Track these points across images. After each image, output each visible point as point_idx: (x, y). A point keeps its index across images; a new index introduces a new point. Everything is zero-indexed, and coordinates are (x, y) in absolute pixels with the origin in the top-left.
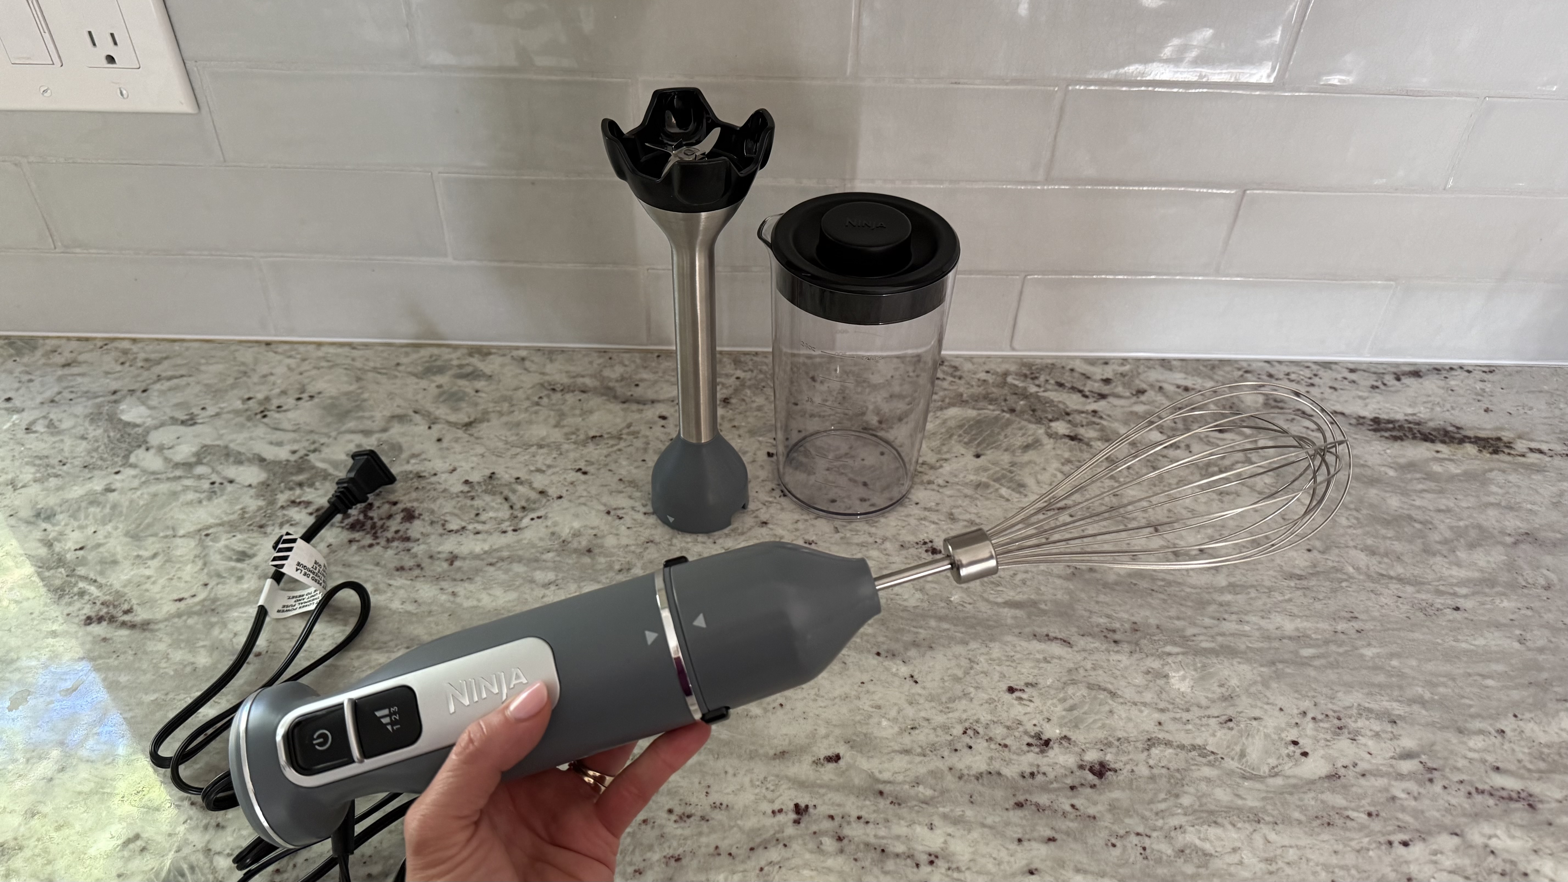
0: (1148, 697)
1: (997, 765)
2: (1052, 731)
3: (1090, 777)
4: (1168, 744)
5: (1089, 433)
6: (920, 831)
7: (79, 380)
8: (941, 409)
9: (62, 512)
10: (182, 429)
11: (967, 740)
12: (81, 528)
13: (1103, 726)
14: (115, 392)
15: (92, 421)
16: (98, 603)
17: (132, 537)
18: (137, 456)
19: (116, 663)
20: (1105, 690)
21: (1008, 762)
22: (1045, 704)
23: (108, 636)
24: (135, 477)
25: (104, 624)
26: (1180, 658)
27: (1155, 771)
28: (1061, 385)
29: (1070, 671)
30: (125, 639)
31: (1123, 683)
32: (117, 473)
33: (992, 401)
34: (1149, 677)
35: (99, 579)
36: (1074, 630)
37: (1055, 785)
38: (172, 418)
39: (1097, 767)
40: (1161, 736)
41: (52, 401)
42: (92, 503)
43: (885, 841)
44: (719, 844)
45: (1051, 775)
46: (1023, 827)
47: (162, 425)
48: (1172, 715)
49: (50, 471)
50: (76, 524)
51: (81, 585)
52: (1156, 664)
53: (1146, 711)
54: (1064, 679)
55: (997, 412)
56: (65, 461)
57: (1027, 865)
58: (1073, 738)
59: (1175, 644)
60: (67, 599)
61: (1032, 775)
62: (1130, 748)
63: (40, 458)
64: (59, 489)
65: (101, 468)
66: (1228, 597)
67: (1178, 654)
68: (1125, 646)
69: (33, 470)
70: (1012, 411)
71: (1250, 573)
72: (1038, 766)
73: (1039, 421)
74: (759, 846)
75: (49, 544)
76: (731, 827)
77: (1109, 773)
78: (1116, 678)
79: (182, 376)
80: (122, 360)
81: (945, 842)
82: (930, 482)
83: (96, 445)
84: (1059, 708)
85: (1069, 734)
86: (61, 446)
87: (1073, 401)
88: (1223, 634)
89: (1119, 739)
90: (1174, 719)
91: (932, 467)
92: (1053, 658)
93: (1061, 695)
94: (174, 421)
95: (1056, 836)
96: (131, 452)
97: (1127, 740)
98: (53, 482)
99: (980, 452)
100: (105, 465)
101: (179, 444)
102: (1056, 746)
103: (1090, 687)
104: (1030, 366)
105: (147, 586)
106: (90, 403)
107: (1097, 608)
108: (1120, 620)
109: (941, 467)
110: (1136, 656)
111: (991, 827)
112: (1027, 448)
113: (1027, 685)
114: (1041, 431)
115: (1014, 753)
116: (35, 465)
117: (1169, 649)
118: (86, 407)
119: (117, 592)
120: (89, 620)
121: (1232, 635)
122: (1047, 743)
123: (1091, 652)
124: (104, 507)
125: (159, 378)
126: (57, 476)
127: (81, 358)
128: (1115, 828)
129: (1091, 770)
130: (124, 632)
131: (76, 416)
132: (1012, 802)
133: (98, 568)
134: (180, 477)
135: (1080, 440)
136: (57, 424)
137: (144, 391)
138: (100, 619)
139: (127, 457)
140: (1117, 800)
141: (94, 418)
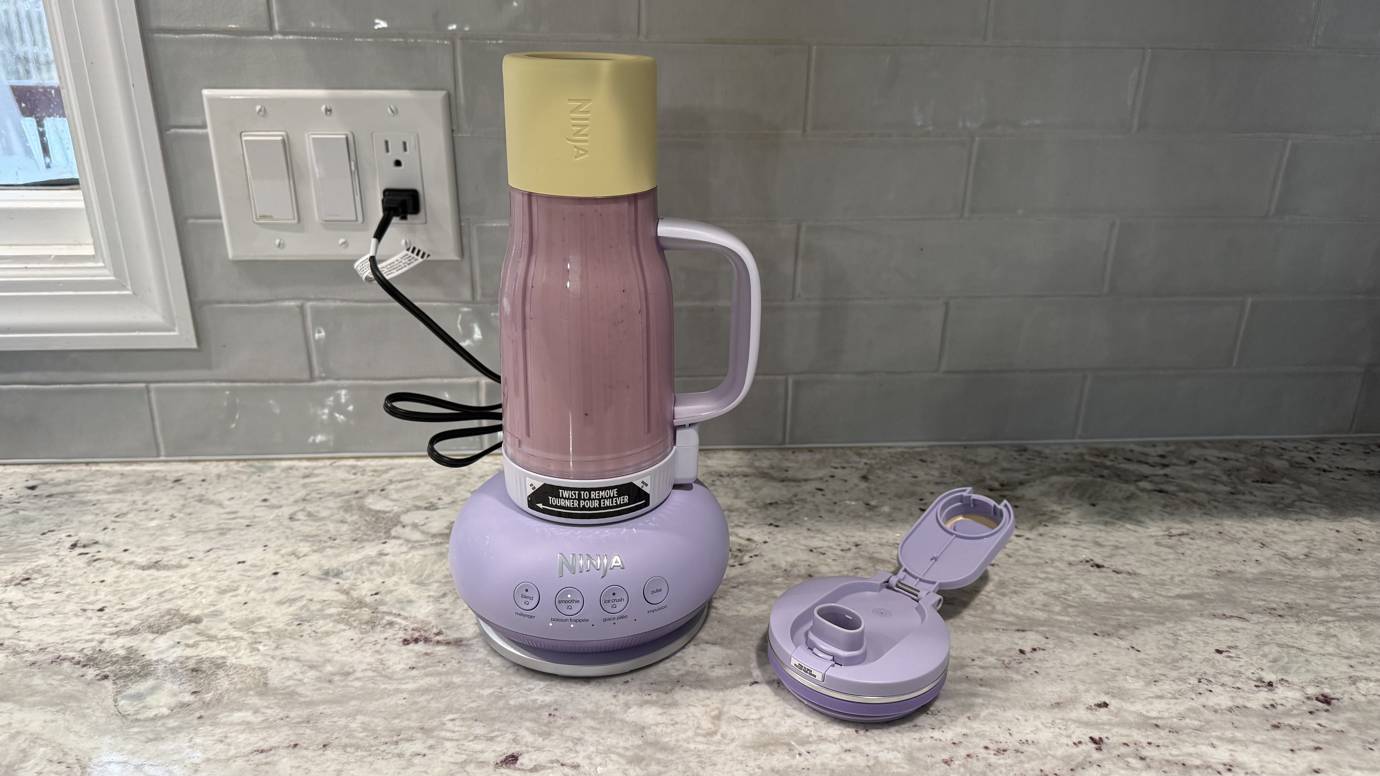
0: (1330, 649)
1: (1240, 702)
2: (1269, 677)
3: (1320, 705)
4: (1367, 679)
5: (1171, 488)
6: (1205, 749)
7: (322, 485)
8: (1044, 477)
9: (348, 571)
10: (428, 513)
11: (1203, 687)
12: (369, 580)
13: (1308, 671)
14: (357, 492)
15: (346, 511)
16: (409, 630)
17: (417, 584)
18: (396, 531)
19: (445, 669)
20: (1293, 647)
21: (1248, 699)
22: (1251, 659)
23: (429, 651)
24: (401, 545)
25: (421, 643)
26: (1337, 624)
27: (1369, 697)
28: (1129, 460)
29: (1257, 636)
30: (445, 652)
31: (1304, 642)
32: (385, 543)
33: (1082, 471)
34: (1322, 637)
35: (402, 613)
36: (1243, 610)
37: (1295, 712)
38: (415, 506)
39: (1321, 697)
40: (1358, 674)
41: (304, 500)
42: (372, 563)
43: (1180, 758)
44: (1042, 768)
45: (1289, 706)
46: (1288, 741)
47: (408, 511)
48: (1358, 660)
49: (325, 544)
50: (364, 578)
51: (388, 618)
52: (1322, 629)
53: (1336, 659)
54: (1257, 642)
55: (1090, 478)
56: (334, 537)
57: (1310, 767)
58: (1290, 680)
59: (1328, 615)
60: (379, 629)
61: (1272, 705)
62: (1340, 684)
63: (312, 536)
64: (337, 556)
65: (368, 540)
66: (1348, 584)
67: (1334, 621)
68: (1290, 618)
69: (308, 544)
70: (1102, 476)
71: (1354, 568)
72: (1274, 700)
73: (1127, 482)
74: (1077, 767)
75: (347, 593)
76: (1046, 756)
77: (1333, 701)
78: (1296, 639)
79: (410, 480)
80: (353, 471)
81: (1231, 755)
82: (1065, 523)
83: (357, 526)
84: (1265, 661)
85: (1285, 677)
86: (327, 528)
87: (1145, 470)
88: (1361, 607)
89: (1326, 679)
90: (1361, 663)
91: (1061, 514)
92: (1238, 629)
93: (1261, 653)
94: (418, 508)
95: (1320, 746)
96: (390, 529)
97: (1332, 678)
98: (330, 552)
99: (1095, 503)
100: (371, 538)
101: (430, 522)
102: (1279, 686)
103: (1279, 645)
104: (1097, 449)
105: (448, 615)
106: (338, 500)
107: (1251, 596)
108: (1274, 602)
109: (1068, 513)
110: (1303, 624)
111: (1262, 743)
112: (1128, 498)
113: (1229, 647)
114: (1132, 488)
115: (1249, 693)
116: (308, 541)
117: (1324, 618)
118: (336, 502)
119: (423, 621)
120: (406, 642)
121: (1367, 607)
122: (1270, 684)
123: (1266, 623)
124: (383, 566)
125: (391, 482)
126: (332, 547)
127: (317, 472)
128: (1362, 737)
129: (1317, 699)
130: (441, 649)
131: (330, 508)
132: (1268, 726)
133: (398, 605)
134: (441, 543)
135: (1167, 492)
136: (316, 514)
137: (382, 490)
138: (416, 641)
139: (388, 532)
140: (1352, 718)
141: (347, 508)
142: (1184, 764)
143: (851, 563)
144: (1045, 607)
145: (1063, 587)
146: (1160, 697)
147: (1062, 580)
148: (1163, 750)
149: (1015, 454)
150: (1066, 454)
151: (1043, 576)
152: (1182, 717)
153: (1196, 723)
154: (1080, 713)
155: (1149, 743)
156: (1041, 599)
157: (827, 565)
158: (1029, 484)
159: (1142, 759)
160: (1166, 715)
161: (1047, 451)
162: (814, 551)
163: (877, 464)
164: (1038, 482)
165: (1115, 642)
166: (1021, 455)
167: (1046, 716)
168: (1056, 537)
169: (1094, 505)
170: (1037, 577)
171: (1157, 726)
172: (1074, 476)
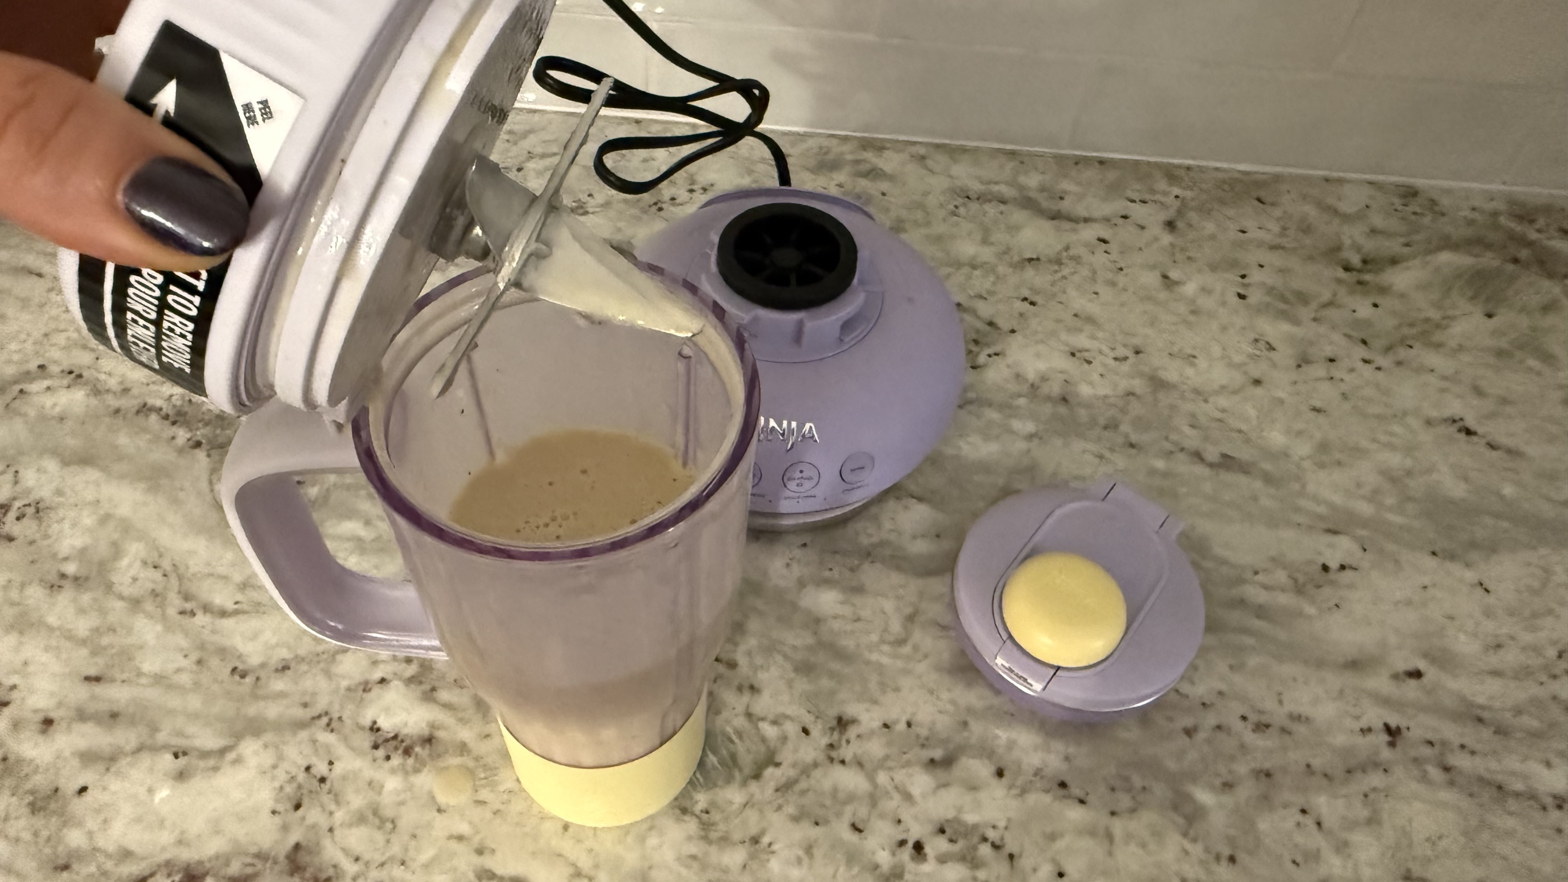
142: (1500, 787)
143: (1124, 384)
144: (1374, 497)
145: (1409, 463)
146: (1496, 673)
147: (1409, 450)
148: (1478, 760)
149: (1397, 201)
150: (1474, 209)
151: (1383, 438)
152: (1518, 711)
153: (1535, 724)
154: (1380, 683)
155: (1463, 747)
156: (1372, 479)
157: (1091, 383)
158: (1405, 264)
159: (1447, 769)
160: (1497, 704)
161: (1445, 202)
162: (1078, 354)
163: (1193, 199)
164: (1417, 262)
165: (1456, 569)
166: (1406, 205)
167: (1334, 680)
168: (1421, 370)
169: (1490, 316)
170: (1374, 440)
171: (1480, 720)
172: (1476, 256)
